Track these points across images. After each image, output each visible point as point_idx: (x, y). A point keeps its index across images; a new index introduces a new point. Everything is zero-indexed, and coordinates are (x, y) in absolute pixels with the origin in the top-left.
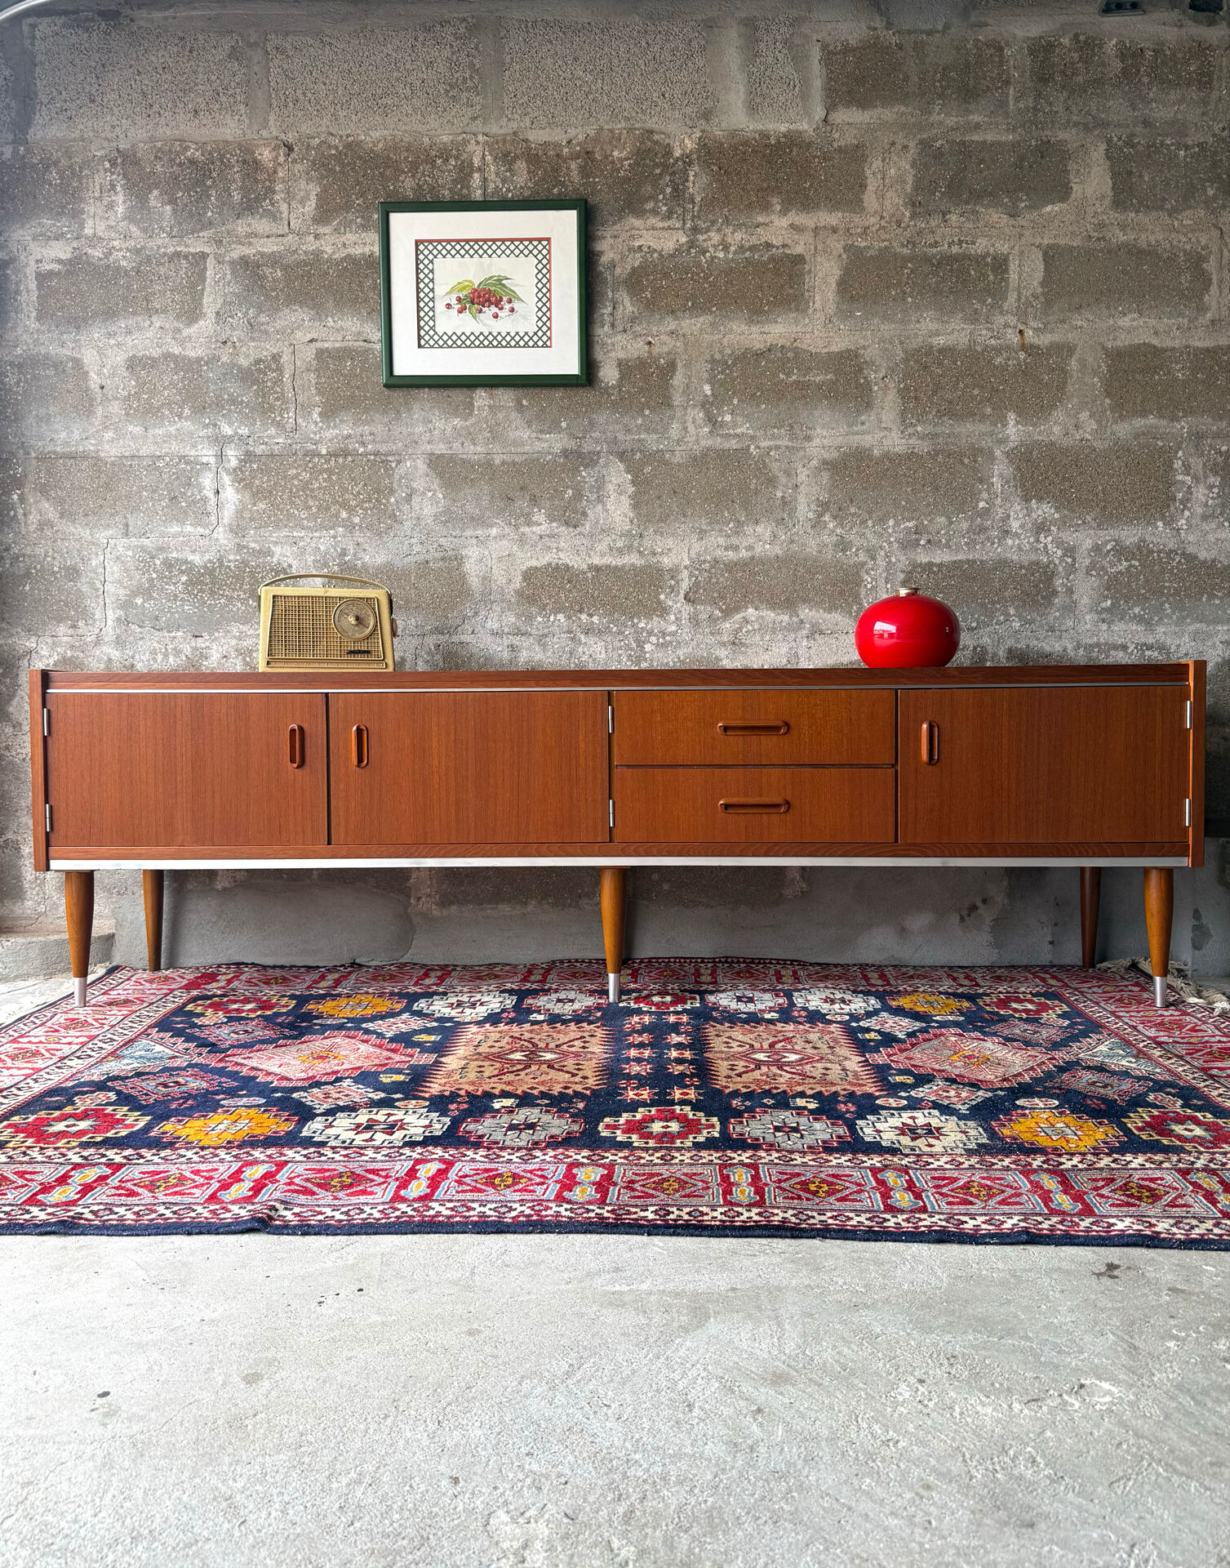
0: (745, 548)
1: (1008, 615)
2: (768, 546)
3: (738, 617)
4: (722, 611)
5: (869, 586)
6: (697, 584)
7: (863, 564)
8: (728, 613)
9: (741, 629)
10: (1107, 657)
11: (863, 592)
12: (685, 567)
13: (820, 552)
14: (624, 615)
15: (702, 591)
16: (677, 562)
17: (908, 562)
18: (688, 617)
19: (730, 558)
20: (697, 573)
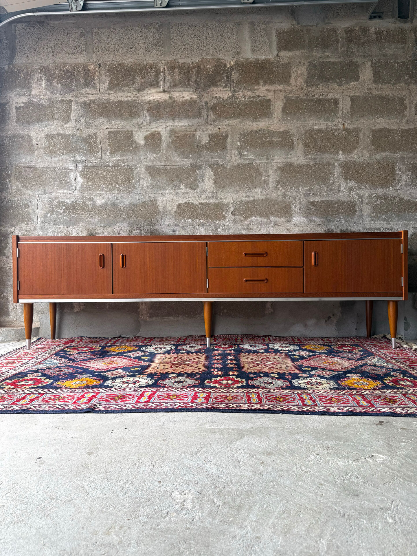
0: (252, 196)
1: (340, 218)
2: (259, 196)
3: (249, 220)
4: (244, 218)
6: (235, 209)
7: (292, 201)
8: (246, 219)
9: (250, 224)
11: (292, 211)
12: (232, 203)
13: (277, 198)
14: (211, 219)
15: (237, 211)
16: (229, 201)
17: (306, 201)
18: (232, 220)
19: (247, 200)
20: (236, 205)
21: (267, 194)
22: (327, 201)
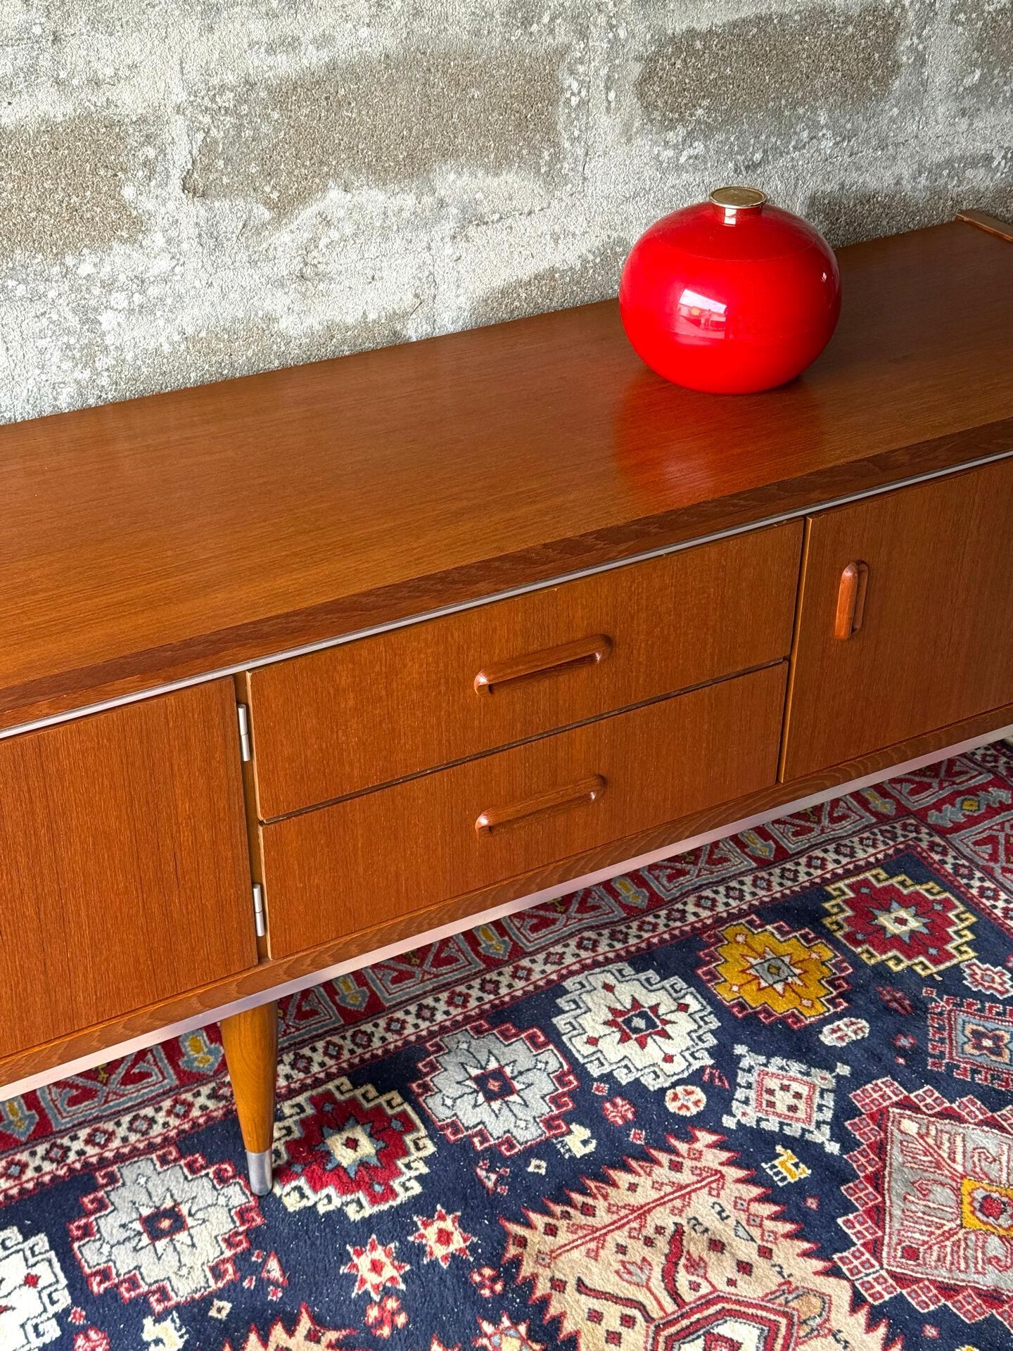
0: (314, 41)
1: (816, 126)
2: (364, 32)
3: (307, 214)
4: (270, 206)
5: (574, 101)
6: (209, 147)
7: (567, 48)
8: (283, 209)
9: (314, 240)
10: (960, 182)
11: (562, 114)
12: (179, 109)
13: (477, 33)
14: (41, 250)
15: (221, 163)
16: (155, 98)
17: (648, 36)
18: (194, 232)
19: (281, 72)
20: (207, 119)
22: (756, 20)
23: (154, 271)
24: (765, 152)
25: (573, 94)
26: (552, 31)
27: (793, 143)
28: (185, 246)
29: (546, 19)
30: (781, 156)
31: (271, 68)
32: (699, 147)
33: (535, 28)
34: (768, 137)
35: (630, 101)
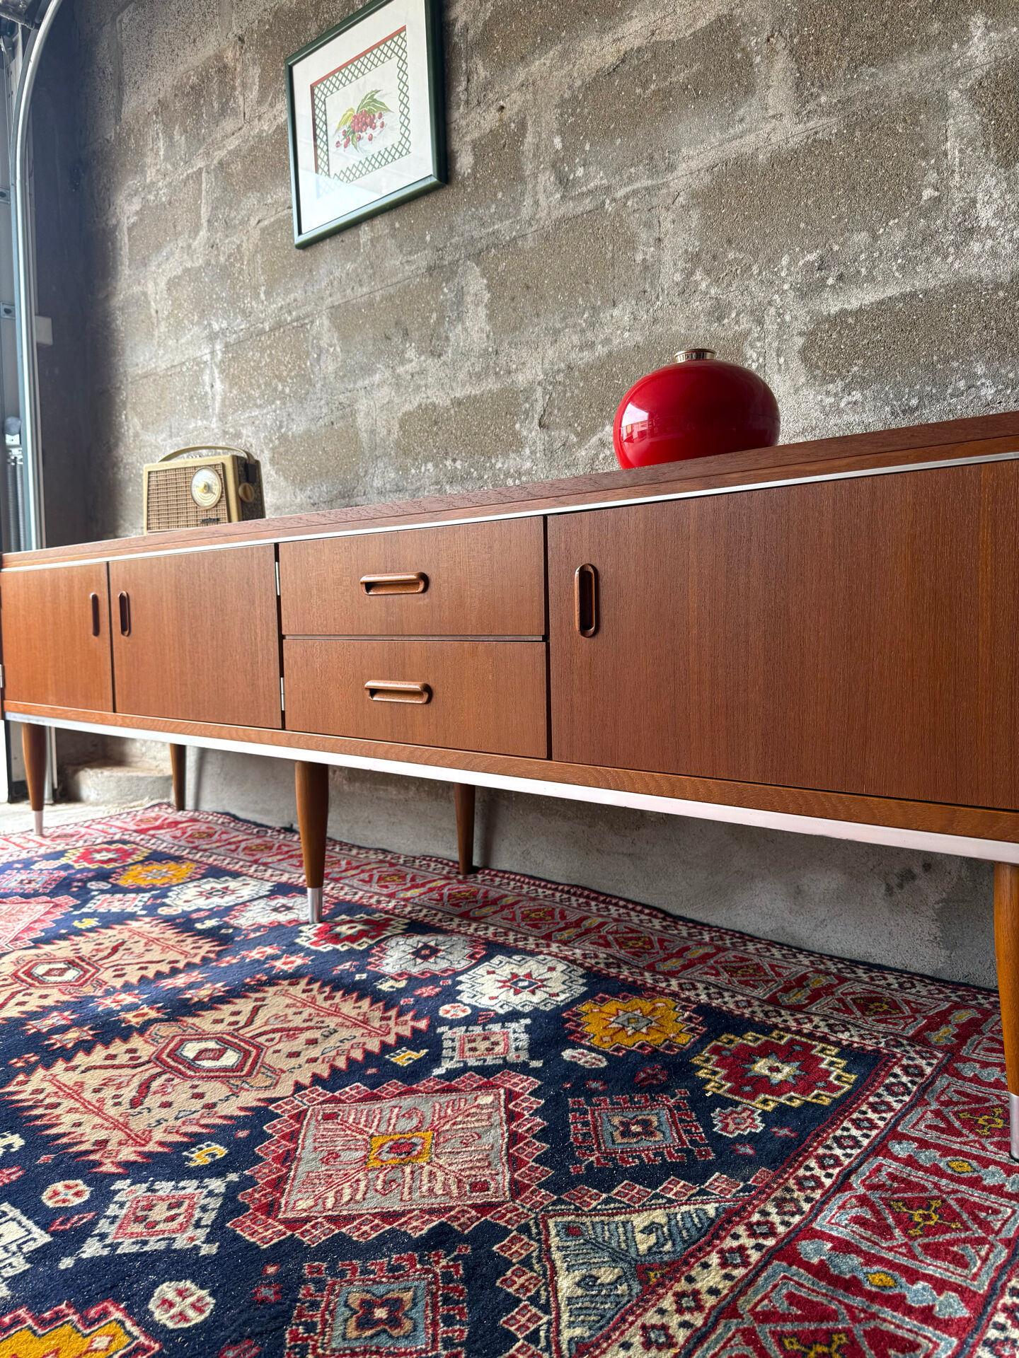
0: (602, 343)
2: (627, 334)
3: (594, 440)
4: (577, 435)
6: (551, 402)
7: (749, 331)
8: (583, 436)
9: (597, 455)
12: (539, 383)
14: (483, 455)
15: (556, 411)
16: (530, 377)
17: (808, 318)
18: (542, 447)
19: (585, 360)
20: (550, 388)
21: (655, 321)
22: (903, 296)
23: (524, 468)
24: (921, 399)
25: (753, 361)
26: (737, 322)
27: (950, 391)
28: (538, 455)
29: (733, 315)
30: (938, 401)
31: (581, 359)
32: (857, 396)
33: (726, 321)
34: (923, 387)
35: (796, 364)
